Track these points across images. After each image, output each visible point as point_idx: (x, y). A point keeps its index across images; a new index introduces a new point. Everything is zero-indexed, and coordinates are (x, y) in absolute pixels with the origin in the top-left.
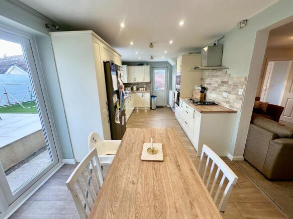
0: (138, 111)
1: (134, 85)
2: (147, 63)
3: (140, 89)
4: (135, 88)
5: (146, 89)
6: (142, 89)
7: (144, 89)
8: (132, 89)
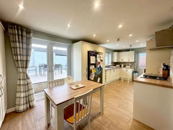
0: (122, 80)
1: (122, 64)
2: (133, 50)
3: (126, 66)
4: (122, 65)
5: (131, 67)
6: (128, 66)
7: (130, 66)
8: (121, 66)
